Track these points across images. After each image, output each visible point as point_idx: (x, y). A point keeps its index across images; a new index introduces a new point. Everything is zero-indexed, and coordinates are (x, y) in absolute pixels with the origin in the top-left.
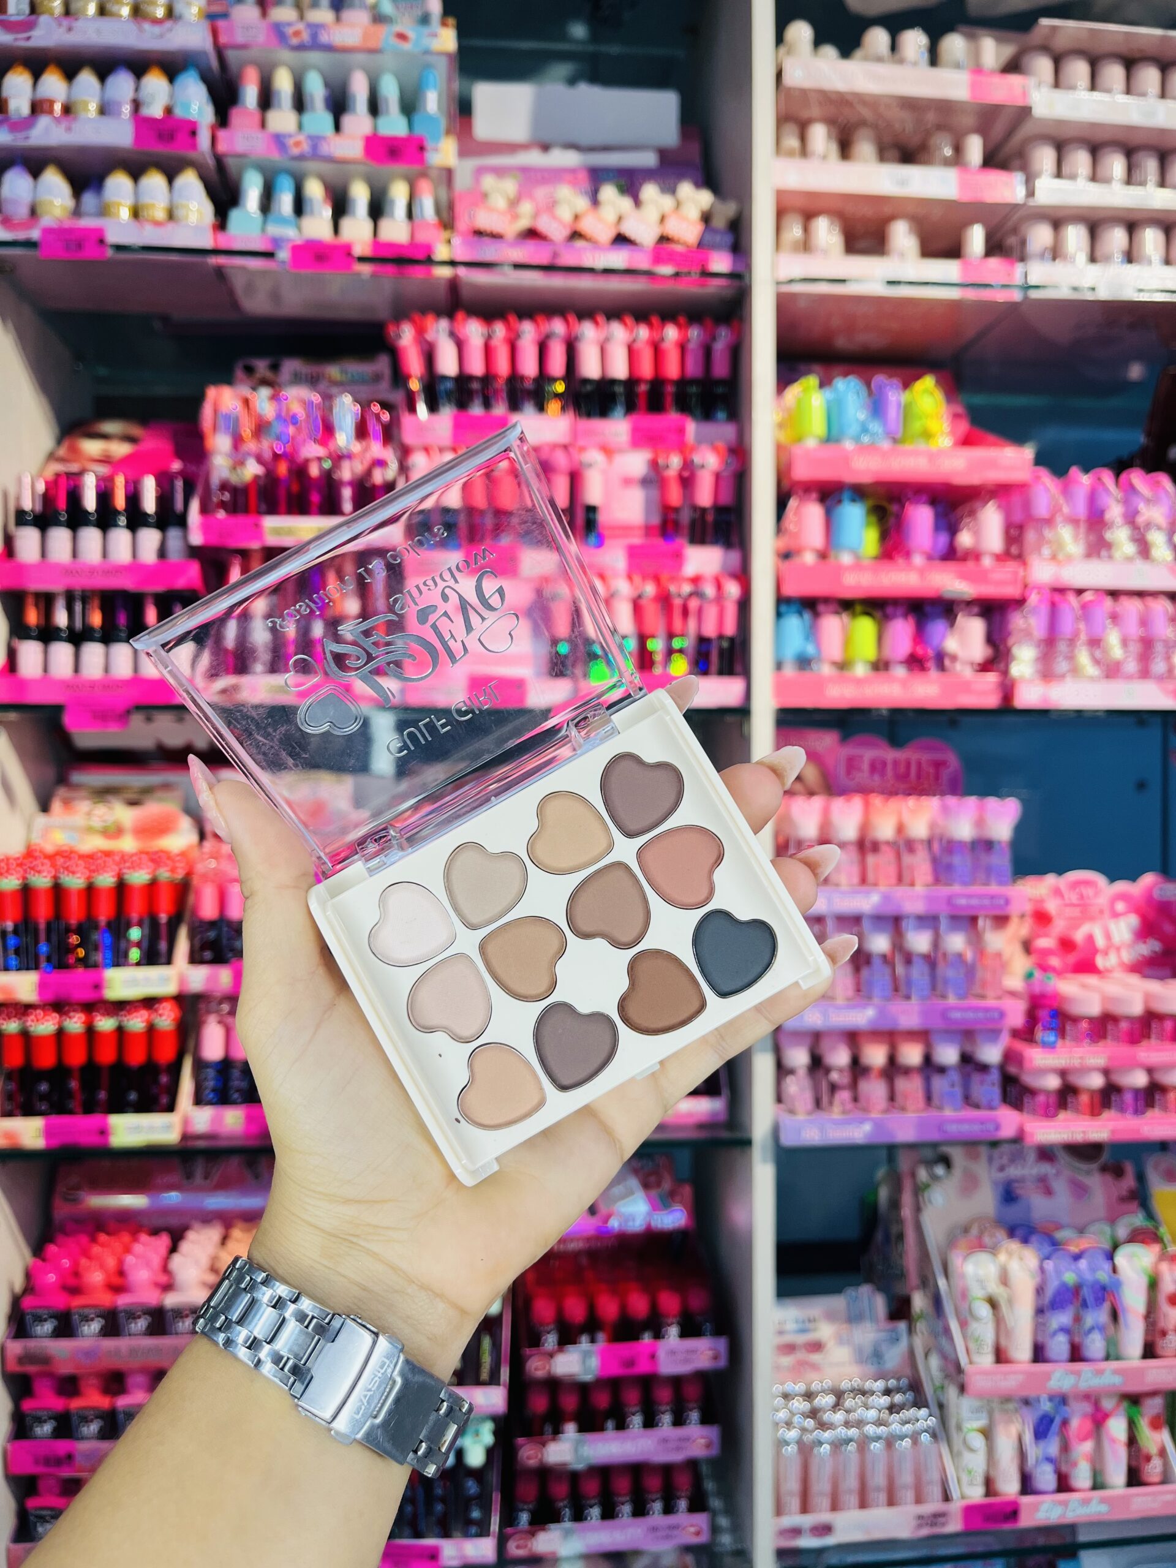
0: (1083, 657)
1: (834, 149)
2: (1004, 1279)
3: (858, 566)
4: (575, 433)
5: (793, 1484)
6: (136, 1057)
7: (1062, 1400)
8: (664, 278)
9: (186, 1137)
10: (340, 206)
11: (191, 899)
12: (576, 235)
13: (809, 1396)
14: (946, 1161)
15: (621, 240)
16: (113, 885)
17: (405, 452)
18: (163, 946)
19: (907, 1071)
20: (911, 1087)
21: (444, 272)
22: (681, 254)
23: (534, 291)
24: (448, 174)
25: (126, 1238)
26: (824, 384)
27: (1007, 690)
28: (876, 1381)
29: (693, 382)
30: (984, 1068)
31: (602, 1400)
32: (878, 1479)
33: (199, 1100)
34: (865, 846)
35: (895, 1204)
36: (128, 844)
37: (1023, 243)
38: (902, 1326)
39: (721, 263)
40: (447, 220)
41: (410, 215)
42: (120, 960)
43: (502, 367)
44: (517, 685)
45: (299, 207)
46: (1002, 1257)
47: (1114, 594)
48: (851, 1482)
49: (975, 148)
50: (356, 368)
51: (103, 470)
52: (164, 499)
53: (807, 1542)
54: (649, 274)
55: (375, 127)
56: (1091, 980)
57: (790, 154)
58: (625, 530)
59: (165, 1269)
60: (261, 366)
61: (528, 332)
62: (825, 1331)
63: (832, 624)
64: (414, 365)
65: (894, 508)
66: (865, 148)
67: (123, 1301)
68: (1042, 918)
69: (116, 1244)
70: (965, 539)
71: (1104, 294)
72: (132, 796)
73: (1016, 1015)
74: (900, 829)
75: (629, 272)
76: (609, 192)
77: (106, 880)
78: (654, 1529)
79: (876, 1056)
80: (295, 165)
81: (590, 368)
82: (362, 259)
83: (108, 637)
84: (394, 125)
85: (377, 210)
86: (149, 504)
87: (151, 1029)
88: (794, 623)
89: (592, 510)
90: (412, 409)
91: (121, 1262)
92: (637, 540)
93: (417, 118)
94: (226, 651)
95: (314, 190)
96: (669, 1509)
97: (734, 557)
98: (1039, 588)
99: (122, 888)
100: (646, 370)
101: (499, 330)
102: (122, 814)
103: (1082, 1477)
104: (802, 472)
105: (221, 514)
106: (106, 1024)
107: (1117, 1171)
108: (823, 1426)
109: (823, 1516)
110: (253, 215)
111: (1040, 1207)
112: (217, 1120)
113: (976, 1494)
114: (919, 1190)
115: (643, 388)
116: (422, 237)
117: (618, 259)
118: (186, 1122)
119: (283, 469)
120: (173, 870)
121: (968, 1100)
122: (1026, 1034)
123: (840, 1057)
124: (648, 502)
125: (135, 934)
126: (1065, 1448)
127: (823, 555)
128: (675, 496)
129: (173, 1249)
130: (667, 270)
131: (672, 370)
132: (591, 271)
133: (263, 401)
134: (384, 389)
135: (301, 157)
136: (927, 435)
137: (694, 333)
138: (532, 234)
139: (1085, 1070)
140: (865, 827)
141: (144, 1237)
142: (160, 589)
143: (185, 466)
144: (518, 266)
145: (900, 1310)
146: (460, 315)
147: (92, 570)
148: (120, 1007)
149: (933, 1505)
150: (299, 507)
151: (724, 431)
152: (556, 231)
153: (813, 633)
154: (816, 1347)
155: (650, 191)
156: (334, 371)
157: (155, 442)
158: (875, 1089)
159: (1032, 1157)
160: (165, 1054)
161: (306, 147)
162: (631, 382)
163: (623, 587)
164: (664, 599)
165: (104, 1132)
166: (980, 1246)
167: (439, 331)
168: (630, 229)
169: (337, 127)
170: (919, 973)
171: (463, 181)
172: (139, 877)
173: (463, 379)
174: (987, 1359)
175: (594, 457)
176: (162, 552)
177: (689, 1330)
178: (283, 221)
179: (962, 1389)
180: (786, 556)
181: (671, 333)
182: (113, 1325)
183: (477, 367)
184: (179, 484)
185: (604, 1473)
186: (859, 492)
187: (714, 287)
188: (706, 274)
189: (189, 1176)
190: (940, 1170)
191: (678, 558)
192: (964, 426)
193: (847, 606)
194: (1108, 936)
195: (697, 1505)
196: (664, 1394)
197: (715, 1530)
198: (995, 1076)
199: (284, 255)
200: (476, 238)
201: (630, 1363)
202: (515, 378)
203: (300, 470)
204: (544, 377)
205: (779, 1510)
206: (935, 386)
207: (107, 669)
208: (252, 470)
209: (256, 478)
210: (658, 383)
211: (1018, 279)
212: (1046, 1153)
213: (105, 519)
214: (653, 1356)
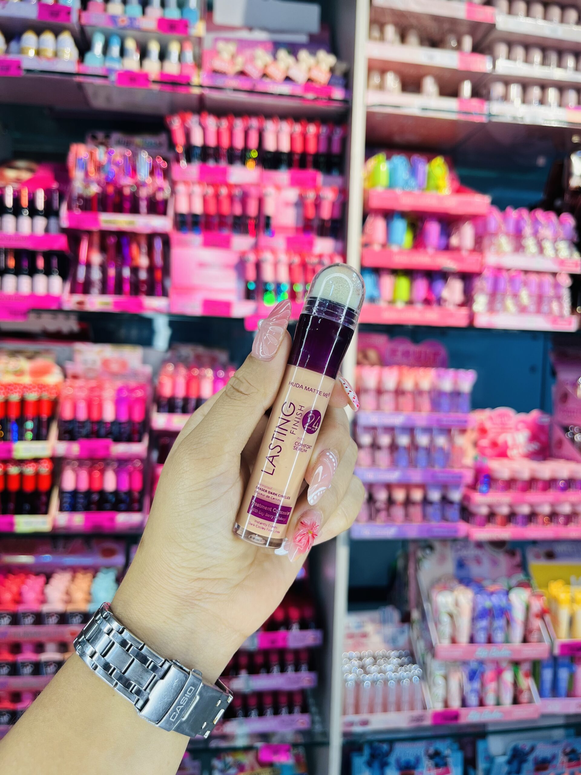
0: (510, 303)
1: (397, 38)
2: (457, 604)
3: (401, 252)
4: (262, 178)
5: (351, 700)
6: (29, 487)
7: (481, 662)
8: (308, 100)
9: (55, 528)
10: (144, 53)
11: (59, 409)
12: (265, 75)
13: (361, 659)
14: (431, 547)
15: (288, 79)
16: (18, 401)
17: (173, 184)
18: (44, 431)
19: (414, 503)
20: (416, 511)
21: (196, 91)
22: (317, 89)
23: (242, 104)
24: (200, 40)
25: (23, 576)
26: (388, 158)
27: (472, 317)
28: (393, 651)
29: (322, 155)
30: (451, 503)
31: (260, 660)
32: (392, 699)
33: (61, 509)
34: (399, 392)
35: (406, 568)
36: (26, 380)
37: (489, 93)
38: (406, 626)
39: (338, 94)
40: (199, 63)
41: (180, 59)
42: (21, 437)
43: (225, 142)
44: (227, 305)
45: (123, 52)
46: (456, 593)
47: (526, 272)
48: (379, 700)
49: (468, 42)
50: (150, 139)
51: (17, 186)
52: (48, 202)
53: (358, 729)
54: (301, 98)
55: (164, 14)
56: (505, 461)
57: (375, 39)
58: (284, 229)
59: (43, 593)
60: (101, 136)
61: (239, 125)
62: (370, 628)
63: (387, 281)
64: (180, 139)
65: (419, 224)
66: (413, 39)
67: (21, 608)
68: (483, 431)
69: (18, 580)
70: (454, 241)
71: (528, 121)
72: (29, 354)
73: (469, 477)
74: (417, 385)
75: (291, 96)
76: (283, 54)
77: (15, 397)
78: (283, 721)
79: (400, 495)
80: (120, 32)
81: (270, 145)
82: (155, 82)
83: (17, 272)
84: (173, 13)
85: (163, 56)
86: (40, 204)
87: (37, 475)
88: (369, 280)
89: (268, 218)
90: (178, 161)
91: (20, 588)
92: (291, 234)
93: (185, 10)
94: (79, 284)
95: (131, 45)
96: (291, 712)
97: (339, 245)
98: (489, 267)
99: (23, 402)
100: (299, 148)
101: (224, 123)
102: (24, 364)
103: (490, 699)
104: (375, 203)
105: (77, 212)
106: (14, 470)
107: (512, 553)
108: (366, 673)
109: (364, 716)
110: (98, 57)
111: (475, 570)
112: (70, 520)
113: (439, 707)
114: (418, 561)
115: (297, 157)
116: (186, 72)
117: (286, 89)
118: (55, 520)
119: (111, 190)
120: (51, 393)
121: (444, 518)
122: (473, 487)
123: (382, 496)
124: (298, 215)
125: (30, 425)
126: (483, 685)
127: (384, 246)
128: (311, 213)
129: (47, 582)
130: (310, 96)
131: (312, 148)
132: (272, 94)
133: (101, 154)
134: (164, 150)
135: (124, 28)
136: (437, 188)
137: (324, 130)
138: (242, 73)
139: (500, 505)
140: (399, 383)
141: (33, 577)
142: (45, 249)
143: (60, 185)
144: (235, 90)
145: (406, 619)
146: (204, 114)
147: (9, 238)
148: (21, 462)
149: (418, 712)
150: (119, 208)
151: (336, 180)
152: (254, 72)
153: (378, 285)
154: (364, 635)
155: (304, 54)
156: (138, 140)
157: (44, 173)
158: (398, 512)
159: (472, 546)
160: (44, 486)
161: (126, 23)
162: (291, 154)
163: (283, 258)
164: (304, 265)
165: (12, 524)
166: (445, 588)
167: (193, 121)
168: (293, 74)
169: (144, 13)
170: (422, 456)
171: (207, 44)
172: (32, 396)
173: (205, 148)
174: (446, 642)
175: (270, 191)
176: (47, 230)
177: (304, 626)
178: (112, 59)
179: (434, 656)
180: (366, 245)
181: (312, 129)
182: (16, 620)
183: (212, 142)
184: (56, 196)
185: (259, 695)
186: (403, 215)
187: (334, 107)
188: (331, 100)
189: (55, 547)
190: (428, 551)
191: (311, 244)
192: (457, 184)
193: (395, 272)
194: (514, 440)
195: (305, 710)
196: (290, 658)
197: (313, 722)
198: (456, 507)
199: (113, 77)
200: (214, 74)
201: (273, 642)
202: (231, 148)
203: (119, 191)
204: (246, 149)
205: (344, 712)
206: (444, 162)
207: (17, 288)
208: (94, 189)
209: (97, 194)
210: (304, 155)
211: (486, 111)
212: (480, 545)
213: (17, 211)
214: (285, 639)
